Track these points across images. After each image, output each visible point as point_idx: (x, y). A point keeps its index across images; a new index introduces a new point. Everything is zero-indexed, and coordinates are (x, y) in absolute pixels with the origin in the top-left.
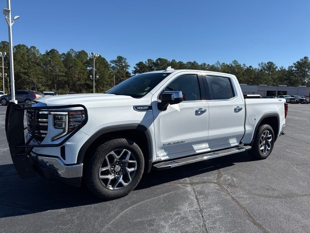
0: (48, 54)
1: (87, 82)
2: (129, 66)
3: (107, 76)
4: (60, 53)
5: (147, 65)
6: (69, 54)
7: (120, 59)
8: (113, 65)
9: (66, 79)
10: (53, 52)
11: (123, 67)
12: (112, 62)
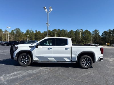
0: (70, 31)
1: (82, 40)
2: (100, 33)
3: (90, 37)
4: (74, 31)
5: (108, 32)
6: (76, 31)
7: (96, 30)
8: (92, 33)
9: (75, 39)
10: (72, 31)
11: (97, 34)
12: (92, 32)
